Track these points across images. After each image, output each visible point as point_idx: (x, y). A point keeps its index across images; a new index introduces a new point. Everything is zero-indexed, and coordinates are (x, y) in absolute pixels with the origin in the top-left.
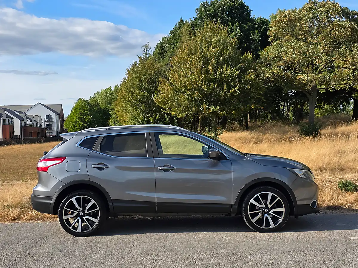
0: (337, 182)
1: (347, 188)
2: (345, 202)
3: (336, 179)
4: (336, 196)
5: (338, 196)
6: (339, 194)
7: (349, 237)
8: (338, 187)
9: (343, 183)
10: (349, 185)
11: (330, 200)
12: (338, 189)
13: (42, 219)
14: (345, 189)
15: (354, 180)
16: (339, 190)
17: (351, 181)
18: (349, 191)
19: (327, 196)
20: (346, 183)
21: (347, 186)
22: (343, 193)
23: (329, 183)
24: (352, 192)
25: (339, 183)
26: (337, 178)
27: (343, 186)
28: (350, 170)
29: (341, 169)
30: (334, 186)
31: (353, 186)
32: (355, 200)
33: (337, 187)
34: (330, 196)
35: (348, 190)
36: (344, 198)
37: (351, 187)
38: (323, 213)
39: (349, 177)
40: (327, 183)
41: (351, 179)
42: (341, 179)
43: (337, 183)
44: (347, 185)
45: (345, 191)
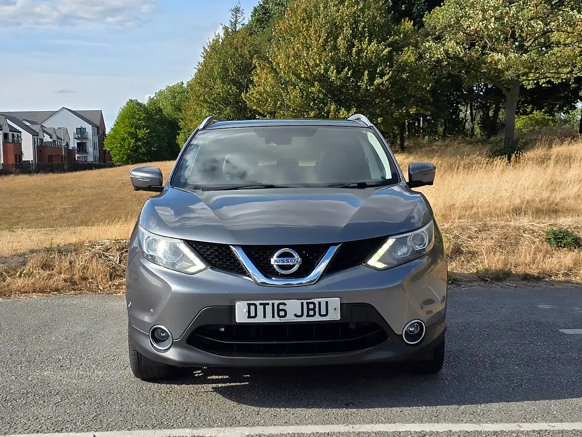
0: (544, 231)
1: (561, 242)
2: (557, 267)
3: (542, 225)
4: (540, 256)
5: (545, 256)
6: (547, 252)
7: (560, 330)
8: (546, 241)
9: (554, 233)
10: (565, 236)
11: (530, 263)
12: (545, 243)
13: (5, 295)
14: (558, 244)
15: (575, 228)
16: (546, 246)
17: (569, 230)
18: (564, 247)
19: (525, 256)
20: (560, 232)
21: (562, 238)
22: (554, 251)
23: (529, 233)
24: (570, 249)
25: (548, 233)
26: (545, 224)
27: (555, 239)
28: (569, 211)
29: (554, 211)
30: (537, 238)
31: (573, 238)
32: (575, 264)
33: (544, 239)
34: (530, 256)
35: (563, 245)
36: (555, 260)
37: (570, 240)
38: (516, 287)
39: (565, 222)
40: (526, 232)
41: (570, 226)
42: (551, 225)
43: (543, 233)
44: (561, 236)
45: (558, 247)
